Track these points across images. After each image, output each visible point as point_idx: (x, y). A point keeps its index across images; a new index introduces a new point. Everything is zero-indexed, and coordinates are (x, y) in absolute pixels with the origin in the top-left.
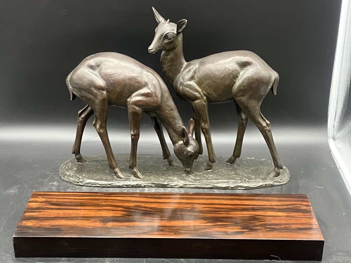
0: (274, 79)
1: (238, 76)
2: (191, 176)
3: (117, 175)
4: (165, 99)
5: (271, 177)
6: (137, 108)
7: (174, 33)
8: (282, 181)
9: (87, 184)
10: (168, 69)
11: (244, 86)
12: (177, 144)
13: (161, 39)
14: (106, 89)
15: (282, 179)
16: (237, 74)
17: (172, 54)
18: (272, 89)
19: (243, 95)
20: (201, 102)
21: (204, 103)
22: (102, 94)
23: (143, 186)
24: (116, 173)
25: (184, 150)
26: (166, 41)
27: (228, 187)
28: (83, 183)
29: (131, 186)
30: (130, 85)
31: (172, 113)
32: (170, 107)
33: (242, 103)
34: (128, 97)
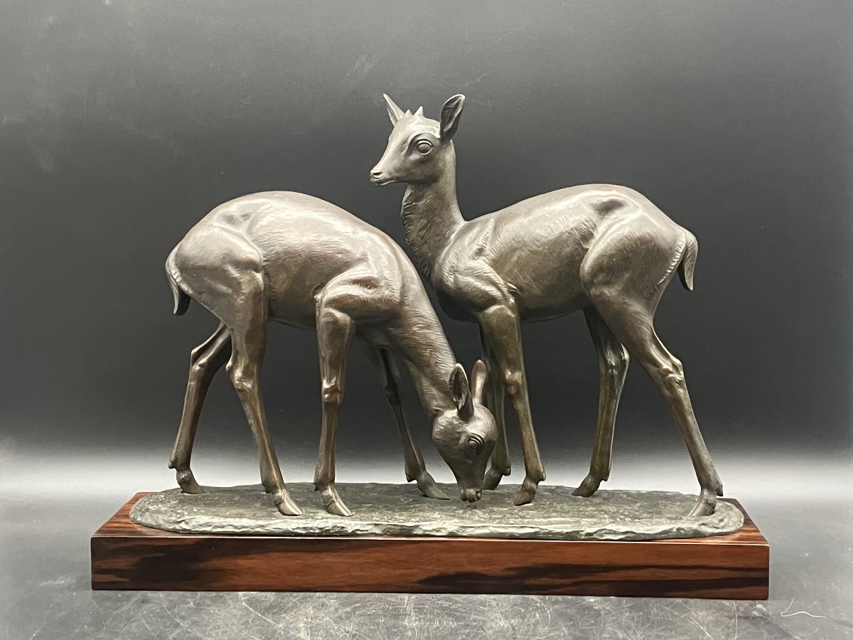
0: (685, 242)
1: (593, 234)
2: (477, 511)
3: (282, 506)
4: (411, 298)
5: (694, 515)
6: (339, 315)
7: (434, 137)
8: (722, 524)
9: (201, 525)
10: (420, 236)
11: (611, 257)
12: (442, 417)
13: (402, 151)
14: (264, 267)
15: (722, 520)
16: (591, 230)
17: (431, 196)
18: (680, 268)
19: (608, 283)
20: (502, 311)
21: (510, 313)
22: (254, 279)
23: (350, 531)
24: (280, 503)
25: (459, 433)
26: (415, 156)
27: (577, 532)
28: (191, 525)
29: (317, 531)
30: (325, 258)
31: (429, 333)
32: (425, 320)
33: (607, 303)
34: (316, 288)
